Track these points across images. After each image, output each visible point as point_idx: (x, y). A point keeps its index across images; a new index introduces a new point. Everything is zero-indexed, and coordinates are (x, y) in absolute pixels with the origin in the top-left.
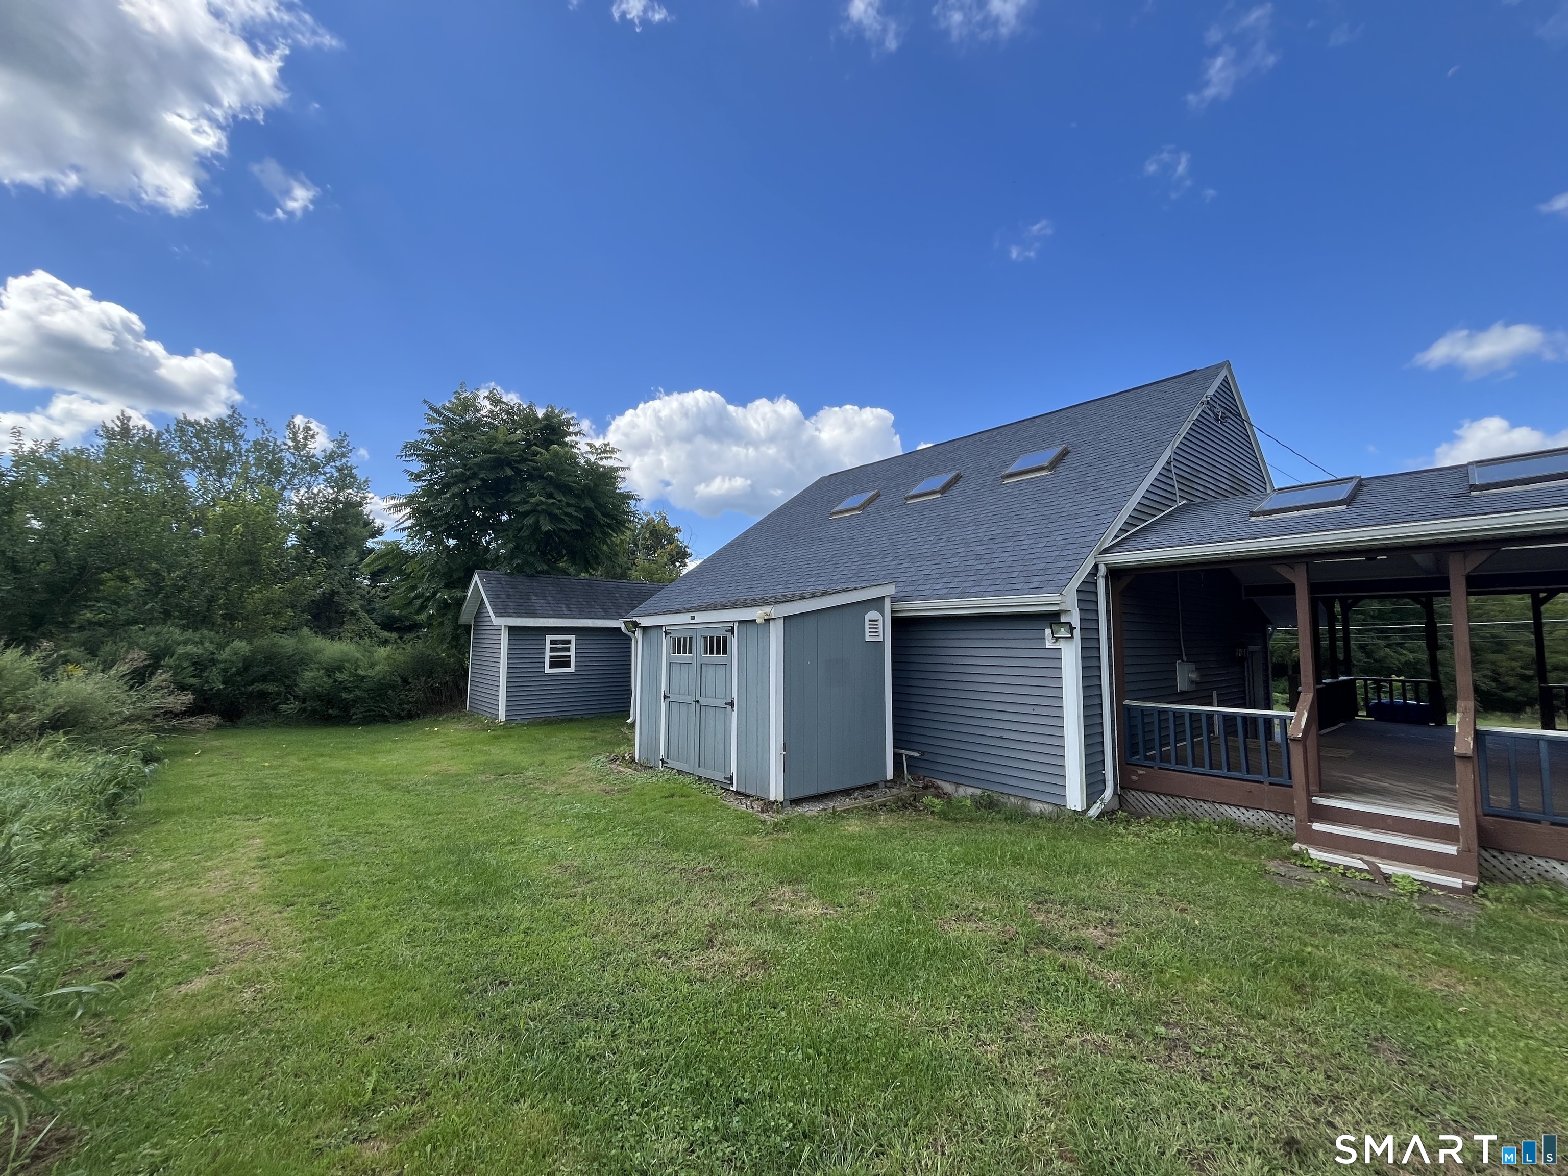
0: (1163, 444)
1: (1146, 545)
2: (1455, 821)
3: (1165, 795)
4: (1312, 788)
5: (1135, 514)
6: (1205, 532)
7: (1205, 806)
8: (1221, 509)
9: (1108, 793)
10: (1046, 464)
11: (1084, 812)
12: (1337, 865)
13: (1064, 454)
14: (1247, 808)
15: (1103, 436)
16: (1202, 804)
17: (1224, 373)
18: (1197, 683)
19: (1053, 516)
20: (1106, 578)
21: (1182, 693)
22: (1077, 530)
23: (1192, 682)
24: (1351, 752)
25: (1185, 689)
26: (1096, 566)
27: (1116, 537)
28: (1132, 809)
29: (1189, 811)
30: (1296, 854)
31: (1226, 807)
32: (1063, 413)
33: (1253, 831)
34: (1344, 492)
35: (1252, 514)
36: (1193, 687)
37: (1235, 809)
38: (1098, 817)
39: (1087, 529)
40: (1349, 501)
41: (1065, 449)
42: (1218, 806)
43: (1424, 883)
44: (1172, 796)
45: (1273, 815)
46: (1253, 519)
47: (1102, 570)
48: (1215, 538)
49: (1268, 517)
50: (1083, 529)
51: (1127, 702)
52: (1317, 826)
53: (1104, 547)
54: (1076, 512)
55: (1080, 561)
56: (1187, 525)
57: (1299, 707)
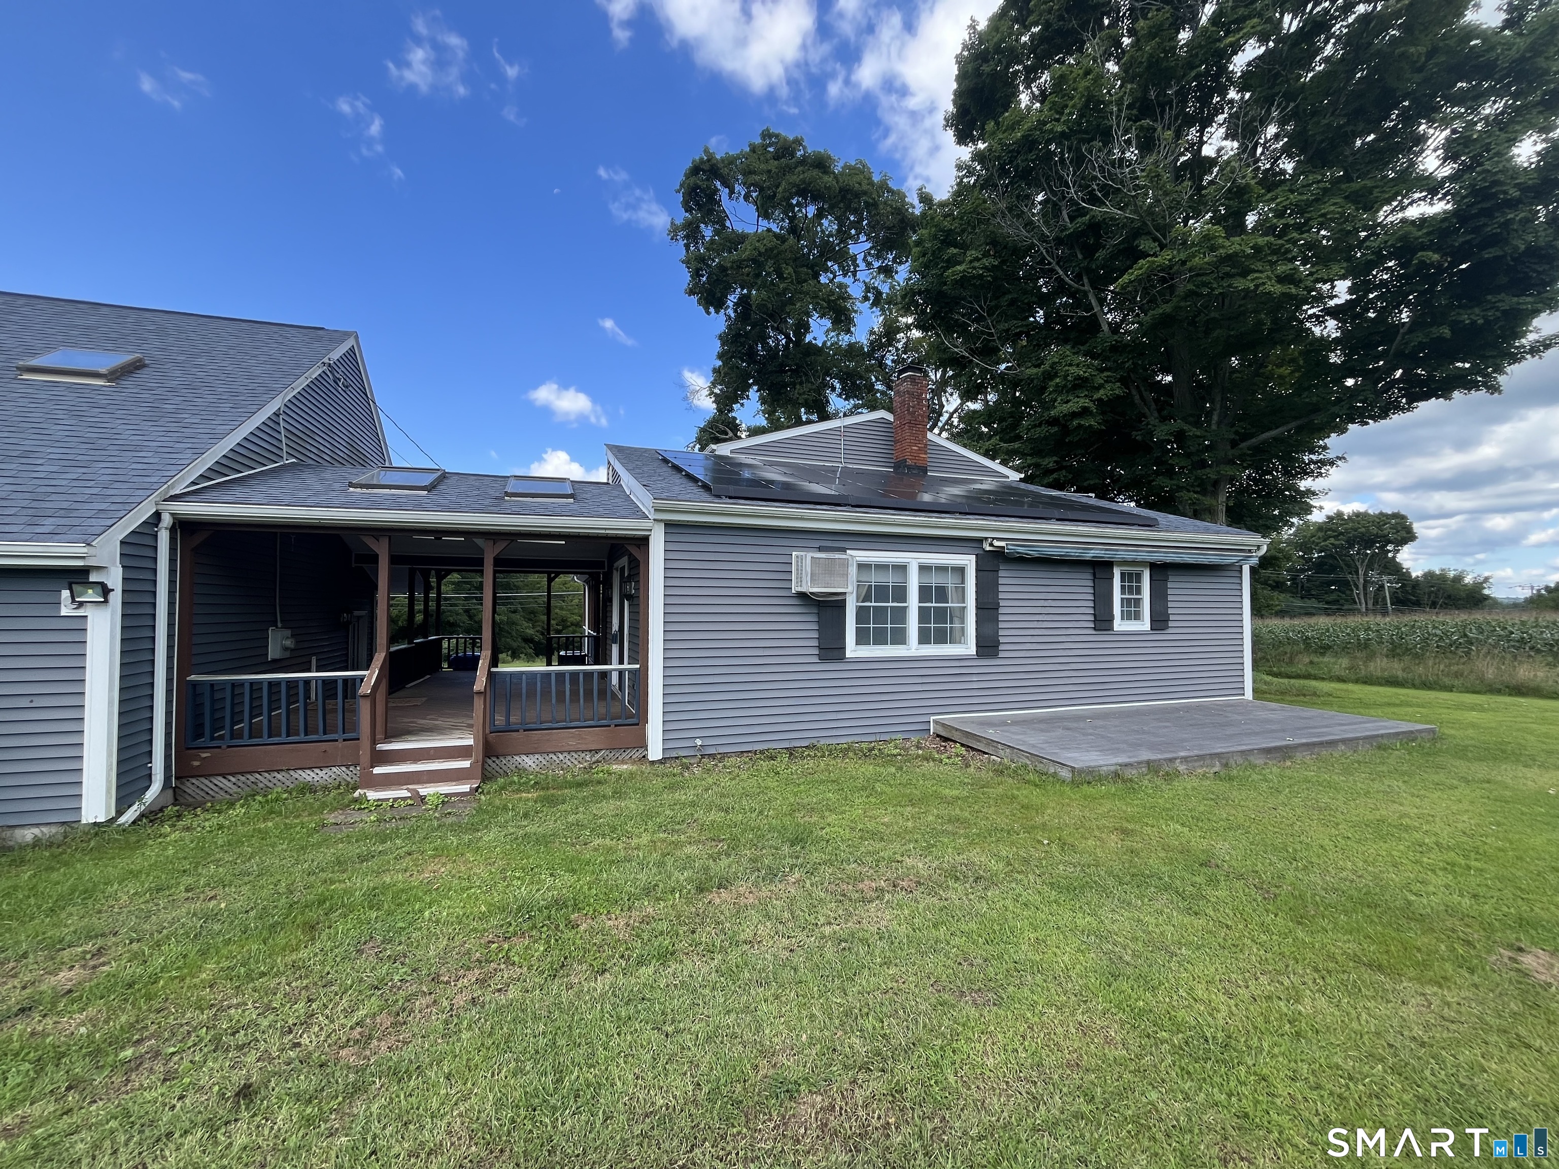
0: (273, 393)
1: (231, 499)
2: (471, 742)
3: (233, 774)
4: (378, 737)
5: (224, 461)
6: (302, 494)
7: (279, 776)
8: (327, 475)
9: (156, 787)
10: (103, 371)
11: (112, 821)
12: (388, 800)
13: (136, 366)
14: (321, 768)
15: (201, 361)
16: (276, 774)
17: (351, 342)
18: (292, 650)
19: (100, 441)
20: (172, 530)
21: (274, 661)
22: (134, 466)
23: (286, 649)
24: (424, 699)
25: (277, 656)
26: (157, 515)
27: (194, 483)
28: (191, 800)
29: (261, 785)
30: (356, 800)
31: (300, 772)
32: (148, 315)
33: (325, 788)
34: (428, 479)
35: (351, 485)
36: (287, 654)
37: (308, 772)
38: (134, 822)
39: (151, 467)
40: (430, 488)
41: (140, 360)
42: (292, 773)
43: (446, 795)
44: (242, 774)
45: (344, 769)
46: (351, 489)
47: (167, 520)
48: (309, 502)
49: (365, 490)
50: (145, 466)
51: (193, 677)
52: (377, 770)
53: (172, 493)
54: (139, 443)
55: (129, 506)
56: (287, 484)
57: (372, 666)
